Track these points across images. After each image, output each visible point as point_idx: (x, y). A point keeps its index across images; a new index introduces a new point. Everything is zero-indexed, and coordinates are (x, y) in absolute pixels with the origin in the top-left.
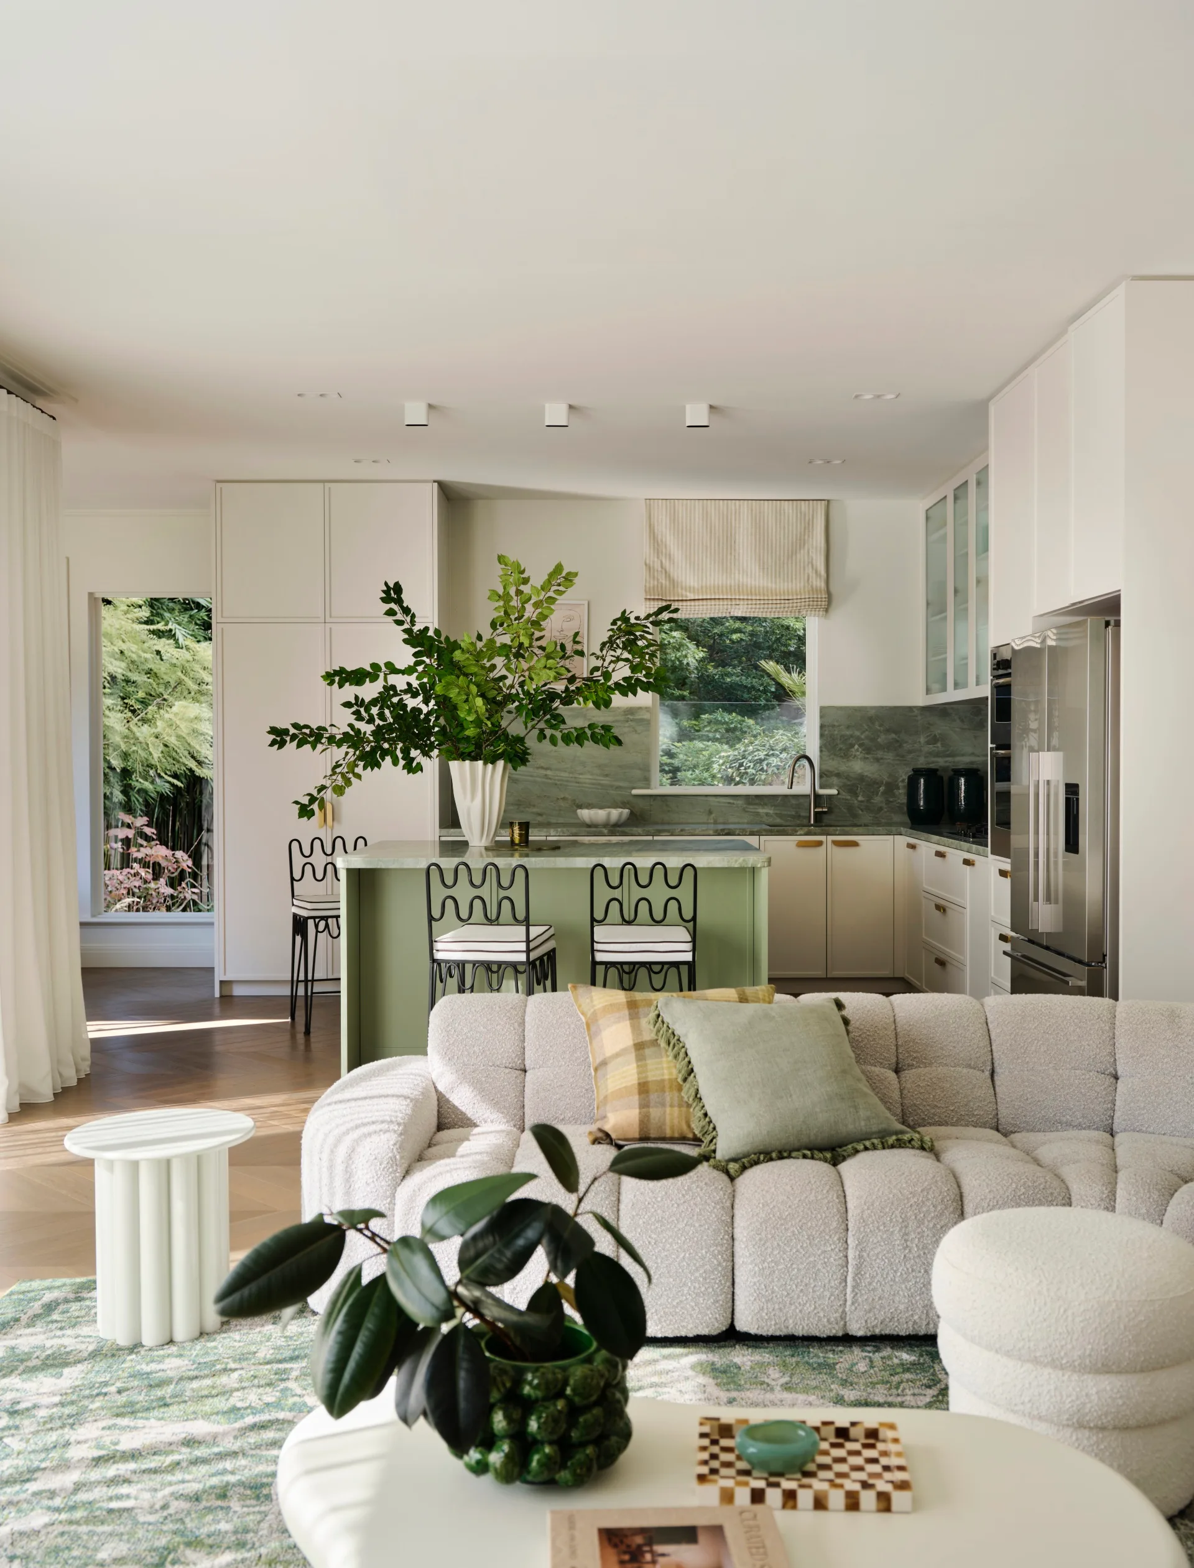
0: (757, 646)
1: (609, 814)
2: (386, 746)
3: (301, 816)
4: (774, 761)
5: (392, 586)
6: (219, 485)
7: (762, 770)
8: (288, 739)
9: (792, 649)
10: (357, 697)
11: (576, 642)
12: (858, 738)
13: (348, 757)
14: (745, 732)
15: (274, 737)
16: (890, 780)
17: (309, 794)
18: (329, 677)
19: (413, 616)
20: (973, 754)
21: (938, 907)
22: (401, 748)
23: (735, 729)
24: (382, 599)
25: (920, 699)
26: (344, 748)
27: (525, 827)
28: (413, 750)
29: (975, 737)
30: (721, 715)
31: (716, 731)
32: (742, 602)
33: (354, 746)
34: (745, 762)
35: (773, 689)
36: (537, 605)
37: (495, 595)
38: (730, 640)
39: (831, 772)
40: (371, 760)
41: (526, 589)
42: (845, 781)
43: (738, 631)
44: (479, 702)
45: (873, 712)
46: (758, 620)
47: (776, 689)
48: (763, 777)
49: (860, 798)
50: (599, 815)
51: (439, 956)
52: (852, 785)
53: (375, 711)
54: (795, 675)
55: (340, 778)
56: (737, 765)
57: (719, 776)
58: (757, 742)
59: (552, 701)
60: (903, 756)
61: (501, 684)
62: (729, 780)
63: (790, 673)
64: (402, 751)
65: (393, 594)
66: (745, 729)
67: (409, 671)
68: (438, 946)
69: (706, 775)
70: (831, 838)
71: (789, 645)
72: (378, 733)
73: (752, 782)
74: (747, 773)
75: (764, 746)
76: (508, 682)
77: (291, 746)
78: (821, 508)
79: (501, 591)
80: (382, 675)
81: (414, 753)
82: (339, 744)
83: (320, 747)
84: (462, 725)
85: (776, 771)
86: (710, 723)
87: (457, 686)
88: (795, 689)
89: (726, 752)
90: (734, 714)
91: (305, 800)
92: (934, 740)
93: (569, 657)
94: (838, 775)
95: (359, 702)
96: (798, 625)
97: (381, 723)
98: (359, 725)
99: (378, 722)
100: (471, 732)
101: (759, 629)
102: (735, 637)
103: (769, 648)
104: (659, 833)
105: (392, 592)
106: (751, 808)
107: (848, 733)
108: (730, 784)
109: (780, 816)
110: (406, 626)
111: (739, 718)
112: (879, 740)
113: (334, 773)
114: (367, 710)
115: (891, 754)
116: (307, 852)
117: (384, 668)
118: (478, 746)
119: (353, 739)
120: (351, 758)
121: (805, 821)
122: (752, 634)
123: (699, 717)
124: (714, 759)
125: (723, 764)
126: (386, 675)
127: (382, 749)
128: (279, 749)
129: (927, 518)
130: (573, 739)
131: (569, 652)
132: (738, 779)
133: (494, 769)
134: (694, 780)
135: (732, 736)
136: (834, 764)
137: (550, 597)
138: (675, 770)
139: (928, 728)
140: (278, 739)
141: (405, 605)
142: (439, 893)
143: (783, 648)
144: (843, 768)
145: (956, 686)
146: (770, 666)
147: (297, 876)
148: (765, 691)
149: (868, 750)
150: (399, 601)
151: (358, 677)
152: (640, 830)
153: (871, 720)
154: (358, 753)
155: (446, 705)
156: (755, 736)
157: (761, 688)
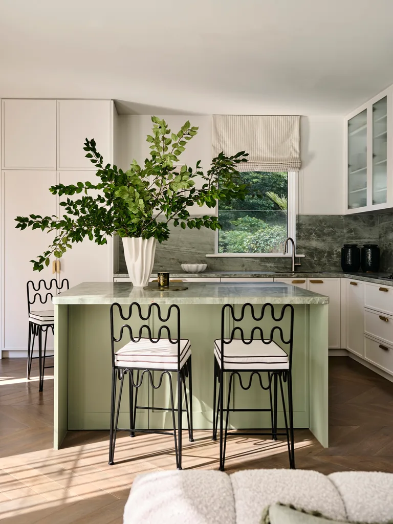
0: (265, 185)
1: (198, 267)
2: (86, 228)
3: (35, 269)
4: (273, 240)
5: (90, 140)
6: (3, 100)
7: (267, 245)
8: (27, 224)
9: (282, 186)
10: (68, 200)
11: (198, 167)
12: (314, 230)
13: (63, 235)
14: (259, 227)
15: (19, 222)
16: (329, 250)
17: (40, 256)
18: (54, 189)
19: (102, 158)
20: (369, 238)
21: (382, 318)
22: (94, 230)
23: (254, 225)
24: (85, 149)
25: (344, 211)
26: (61, 230)
27: (167, 276)
28: (101, 231)
29: (370, 230)
30: (247, 218)
31: (245, 226)
32: (259, 164)
33: (67, 228)
34: (259, 241)
35: (273, 206)
36: (175, 146)
37: (150, 139)
38: (252, 182)
39: (301, 246)
40: (77, 236)
41: (167, 136)
42: (308, 251)
43: (256, 177)
44: (141, 202)
45: (321, 218)
46: (267, 173)
47: (274, 206)
48: (268, 248)
49: (315, 259)
50: (193, 267)
51: (118, 364)
52: (312, 252)
53: (79, 207)
54: (283, 199)
55: (58, 247)
56: (255, 242)
57: (247, 247)
58: (265, 231)
59: (182, 202)
60: (335, 239)
61: (153, 193)
62: (252, 250)
63: (281, 198)
64: (95, 231)
65: (90, 146)
66: (259, 225)
67: (99, 187)
68: (118, 358)
69: (240, 247)
70: (309, 279)
71: (281, 184)
72: (81, 220)
73: (263, 251)
74: (260, 246)
75: (268, 233)
76: (157, 192)
77: (29, 228)
78: (297, 119)
79: (154, 136)
80: (84, 189)
81: (102, 233)
82: (58, 227)
83: (47, 229)
84: (129, 217)
85: (274, 245)
86: (242, 222)
87: (128, 192)
88: (283, 206)
89: (250, 236)
90: (254, 218)
91: (38, 260)
92: (350, 231)
93: (194, 176)
94: (305, 248)
95: (70, 203)
96: (285, 175)
97: (83, 215)
98: (69, 216)
99: (81, 214)
100: (135, 221)
101: (266, 177)
102: (254, 180)
103: (271, 186)
104: (223, 276)
105: (90, 144)
106: (263, 264)
107: (309, 228)
108: (251, 252)
109: (277, 267)
110: (97, 163)
111: (257, 219)
112: (324, 231)
113: (55, 244)
114: (75, 207)
115: (330, 238)
116: (37, 288)
117: (85, 186)
118: (139, 229)
119: (67, 224)
120: (65, 235)
121: (289, 270)
122: (263, 179)
123: (237, 219)
124: (244, 240)
125: (248, 242)
126: (86, 189)
127: (83, 230)
128: (21, 230)
129: (349, 125)
130: (195, 225)
131: (194, 173)
132: (256, 249)
133: (148, 242)
134: (235, 249)
135: (253, 228)
136: (302, 243)
137: (182, 141)
138: (225, 245)
139: (348, 225)
140: (22, 223)
141: (97, 152)
142: (119, 323)
143: (277, 186)
144: (307, 244)
145: (374, 203)
146: (271, 195)
147: (31, 301)
148: (269, 207)
149: (319, 236)
150: (94, 150)
151: (70, 190)
152: (213, 275)
153: (321, 221)
154: (69, 232)
155: (120, 205)
156: (264, 228)
157: (267, 205)
